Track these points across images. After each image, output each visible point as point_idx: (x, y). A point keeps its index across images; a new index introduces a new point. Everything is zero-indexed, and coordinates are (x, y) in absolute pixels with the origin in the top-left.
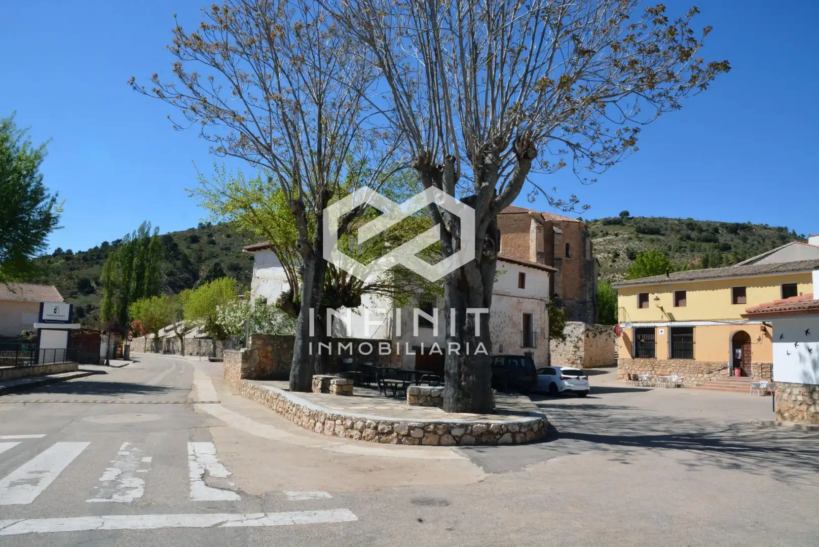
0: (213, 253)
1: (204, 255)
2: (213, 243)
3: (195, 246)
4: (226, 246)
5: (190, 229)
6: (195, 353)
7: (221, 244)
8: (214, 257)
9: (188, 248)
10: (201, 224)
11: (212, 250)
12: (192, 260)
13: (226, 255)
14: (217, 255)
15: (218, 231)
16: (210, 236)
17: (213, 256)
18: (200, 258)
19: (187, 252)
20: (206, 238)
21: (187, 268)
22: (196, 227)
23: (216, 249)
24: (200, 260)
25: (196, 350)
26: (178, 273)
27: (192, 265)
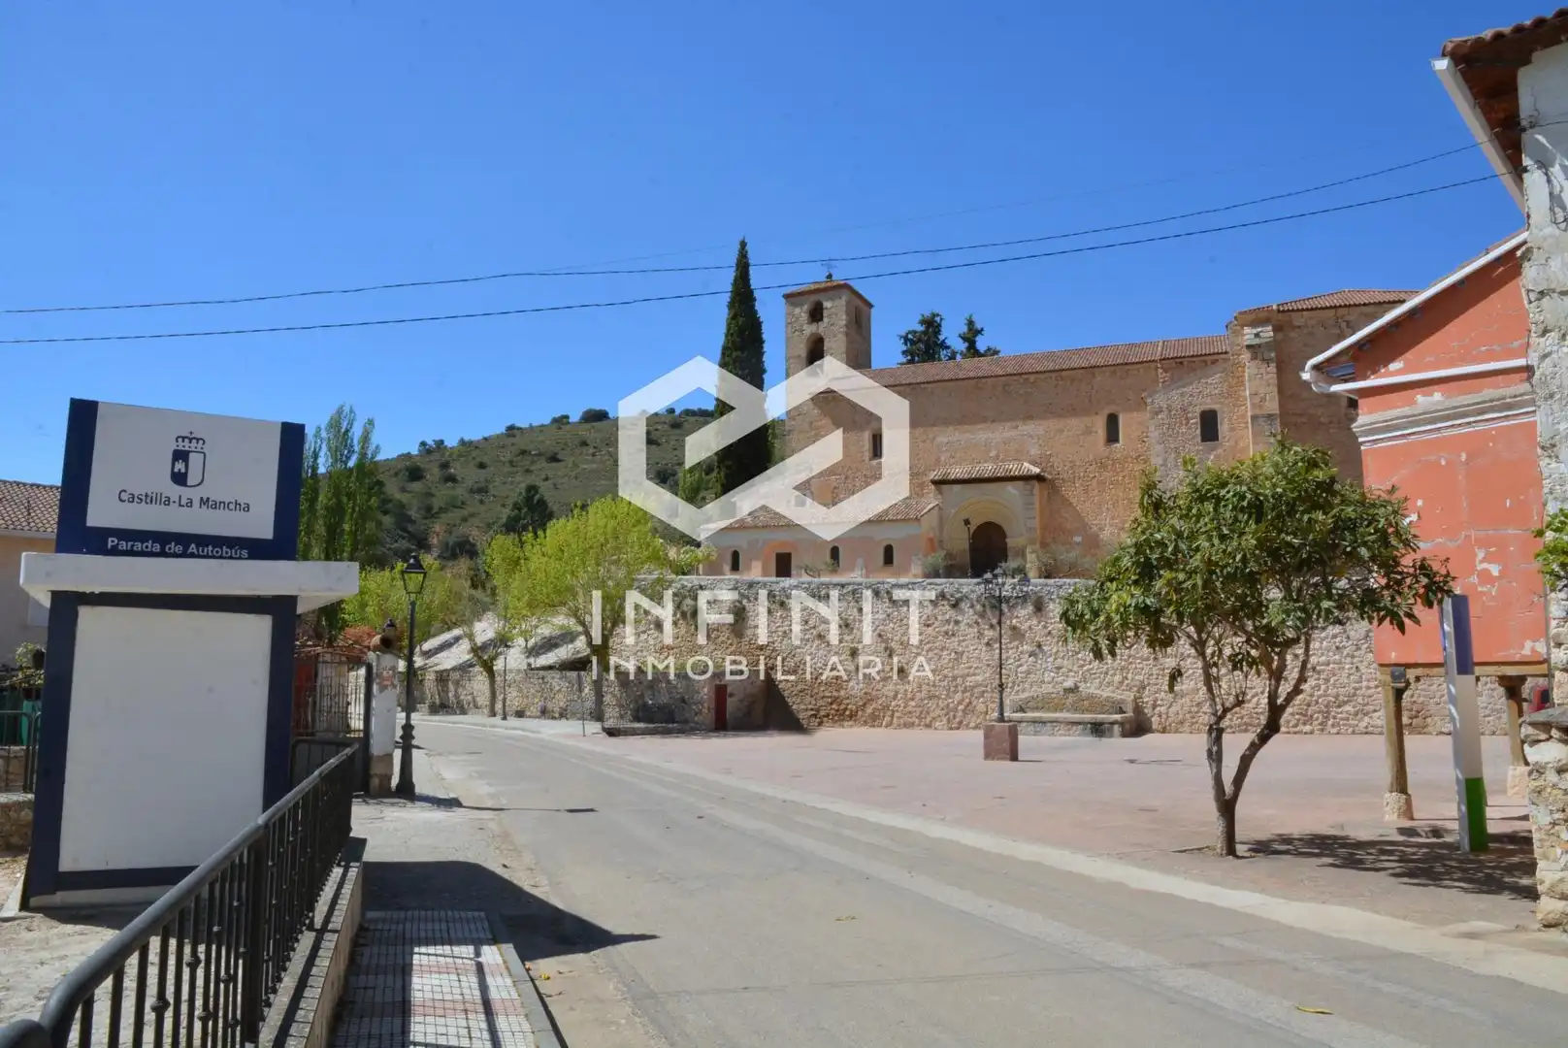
0: (455, 498)
1: (437, 503)
2: (452, 479)
3: (416, 486)
4: (479, 485)
5: (403, 455)
6: (534, 710)
7: (470, 483)
8: (455, 507)
9: (403, 490)
10: (423, 444)
11: (452, 492)
12: (413, 513)
13: (482, 502)
14: (463, 503)
15: (460, 456)
16: (445, 466)
17: (454, 505)
18: (429, 509)
19: (404, 498)
20: (436, 470)
21: (405, 530)
22: (415, 451)
23: (460, 491)
24: (429, 513)
25: (538, 703)
26: (388, 540)
27: (413, 522)
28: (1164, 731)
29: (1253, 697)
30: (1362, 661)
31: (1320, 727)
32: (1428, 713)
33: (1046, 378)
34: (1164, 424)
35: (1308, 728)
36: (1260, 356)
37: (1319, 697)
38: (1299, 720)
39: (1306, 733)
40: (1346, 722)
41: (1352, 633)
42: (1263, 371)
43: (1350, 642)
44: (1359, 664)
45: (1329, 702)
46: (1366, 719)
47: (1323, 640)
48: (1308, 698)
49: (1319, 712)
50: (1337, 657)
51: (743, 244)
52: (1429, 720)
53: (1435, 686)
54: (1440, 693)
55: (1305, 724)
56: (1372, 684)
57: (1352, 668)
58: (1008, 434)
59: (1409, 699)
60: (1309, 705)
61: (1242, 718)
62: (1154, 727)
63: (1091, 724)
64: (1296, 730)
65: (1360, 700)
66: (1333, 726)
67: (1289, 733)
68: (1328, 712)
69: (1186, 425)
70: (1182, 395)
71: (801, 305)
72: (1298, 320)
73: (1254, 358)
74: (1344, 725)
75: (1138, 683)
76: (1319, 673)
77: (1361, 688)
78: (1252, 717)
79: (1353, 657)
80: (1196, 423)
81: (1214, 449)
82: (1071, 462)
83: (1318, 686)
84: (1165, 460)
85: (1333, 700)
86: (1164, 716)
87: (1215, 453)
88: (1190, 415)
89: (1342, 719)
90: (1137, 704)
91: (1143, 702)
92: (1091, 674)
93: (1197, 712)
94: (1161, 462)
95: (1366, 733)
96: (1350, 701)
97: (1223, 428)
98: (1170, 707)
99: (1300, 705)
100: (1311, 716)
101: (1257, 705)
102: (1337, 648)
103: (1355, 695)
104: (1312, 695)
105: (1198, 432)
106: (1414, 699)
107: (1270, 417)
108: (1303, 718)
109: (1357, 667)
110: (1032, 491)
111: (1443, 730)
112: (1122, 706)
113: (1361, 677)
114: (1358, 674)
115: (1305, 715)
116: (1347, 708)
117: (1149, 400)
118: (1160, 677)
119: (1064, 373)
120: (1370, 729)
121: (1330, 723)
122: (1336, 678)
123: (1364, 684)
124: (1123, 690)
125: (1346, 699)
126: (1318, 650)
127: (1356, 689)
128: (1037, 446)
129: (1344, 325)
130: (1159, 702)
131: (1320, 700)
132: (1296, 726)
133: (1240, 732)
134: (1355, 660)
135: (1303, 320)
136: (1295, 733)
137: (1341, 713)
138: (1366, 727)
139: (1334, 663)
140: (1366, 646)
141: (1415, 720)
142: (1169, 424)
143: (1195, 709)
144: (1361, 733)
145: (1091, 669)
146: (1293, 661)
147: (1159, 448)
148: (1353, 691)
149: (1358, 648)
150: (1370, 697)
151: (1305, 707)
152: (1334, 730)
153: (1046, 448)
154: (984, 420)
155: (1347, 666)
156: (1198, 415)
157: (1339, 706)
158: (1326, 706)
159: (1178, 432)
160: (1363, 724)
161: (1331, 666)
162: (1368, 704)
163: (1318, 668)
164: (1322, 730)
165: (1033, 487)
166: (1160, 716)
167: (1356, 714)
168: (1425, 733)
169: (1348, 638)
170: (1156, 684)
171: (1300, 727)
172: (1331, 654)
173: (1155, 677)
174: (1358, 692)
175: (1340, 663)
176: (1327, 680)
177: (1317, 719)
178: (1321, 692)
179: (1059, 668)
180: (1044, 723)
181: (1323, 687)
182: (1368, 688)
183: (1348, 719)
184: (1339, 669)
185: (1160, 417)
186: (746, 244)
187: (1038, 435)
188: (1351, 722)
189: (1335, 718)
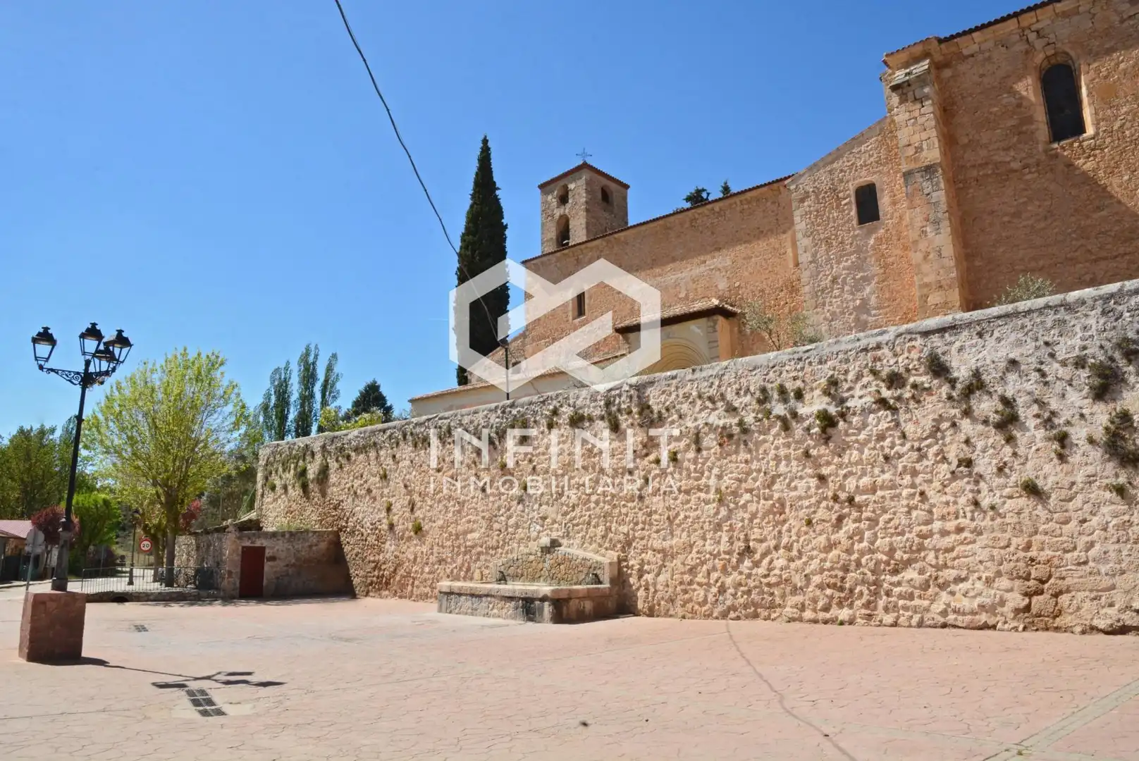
28: (651, 613)
29: (764, 555)
30: (930, 481)
31: (864, 611)
32: (1063, 584)
33: (731, 205)
34: (811, 212)
35: (844, 614)
36: (910, 95)
37: (862, 553)
38: (831, 598)
39: (842, 623)
40: (908, 603)
41: (909, 428)
42: (916, 114)
43: (908, 445)
44: (925, 487)
45: (878, 563)
46: (944, 596)
47: (863, 444)
48: (844, 556)
49: (863, 582)
50: (887, 476)
51: (485, 141)
52: (1064, 599)
53: (1074, 523)
54: (1085, 539)
55: (840, 605)
56: (950, 525)
57: (913, 495)
58: (697, 271)
59: (1021, 554)
60: (846, 569)
61: (749, 592)
62: (640, 605)
63: (523, 599)
64: (828, 616)
65: (931, 556)
66: (886, 610)
67: (815, 621)
68: (877, 583)
69: (838, 207)
70: (831, 172)
71: (551, 192)
72: (968, 46)
73: (903, 100)
74: (906, 608)
75: (622, 537)
76: (859, 508)
77: (930, 534)
78: (763, 592)
79: (914, 473)
80: (849, 203)
81: (874, 230)
82: (760, 291)
83: (859, 533)
84: (814, 255)
85: (885, 558)
86: (652, 590)
87: (874, 236)
88: (841, 195)
89: (900, 596)
90: (620, 569)
91: (627, 567)
92: (574, 525)
93: (691, 583)
94: (810, 259)
95: (944, 626)
96: (916, 561)
97: (884, 202)
98: (658, 575)
99: (832, 569)
100: (851, 591)
101: (770, 570)
102: (887, 458)
103: (921, 548)
104: (849, 551)
105: (854, 213)
106: (1033, 553)
107: (929, 170)
108: (837, 594)
109: (922, 493)
110: (714, 327)
111: (1095, 622)
112: (598, 572)
113: (930, 512)
114: (926, 507)
115: (842, 589)
116: (910, 574)
117: (793, 187)
118: (647, 527)
119: (749, 195)
120: (951, 618)
121: (881, 603)
122: (887, 516)
123: (937, 525)
124: (606, 549)
125: (906, 556)
126: (857, 463)
127: (923, 536)
128: (726, 279)
129: (1032, 36)
130: (646, 567)
131: (863, 561)
132: (826, 609)
133: (747, 617)
134: (918, 480)
135: (976, 45)
136: (826, 622)
137: (899, 584)
138: (944, 613)
139: (882, 488)
140: (936, 448)
141: (1035, 599)
142: (817, 211)
143: (687, 578)
144: (935, 627)
145: (574, 518)
146: (818, 488)
147: (806, 242)
148: (917, 540)
149: (923, 457)
150: (948, 550)
151: (840, 574)
152: (889, 619)
153: (734, 281)
154: (674, 260)
155: (905, 492)
156: (852, 192)
157: (895, 572)
158: (873, 572)
159: (828, 218)
160: (938, 607)
161: (879, 493)
162: (945, 566)
163: (857, 499)
164: (869, 617)
165: (715, 322)
166: (647, 589)
167: (925, 586)
168: (1057, 629)
169: (904, 436)
170: (642, 539)
171: (834, 612)
172: (877, 471)
173: (640, 526)
174: (927, 542)
175: (893, 487)
176: (874, 522)
177: (861, 593)
178: (865, 544)
179: (544, 518)
180: (480, 596)
181: (867, 534)
182: (944, 533)
183: (911, 597)
184: (892, 498)
185: (806, 204)
186: (487, 141)
187: (724, 267)
188: (917, 602)
189: (888, 594)
